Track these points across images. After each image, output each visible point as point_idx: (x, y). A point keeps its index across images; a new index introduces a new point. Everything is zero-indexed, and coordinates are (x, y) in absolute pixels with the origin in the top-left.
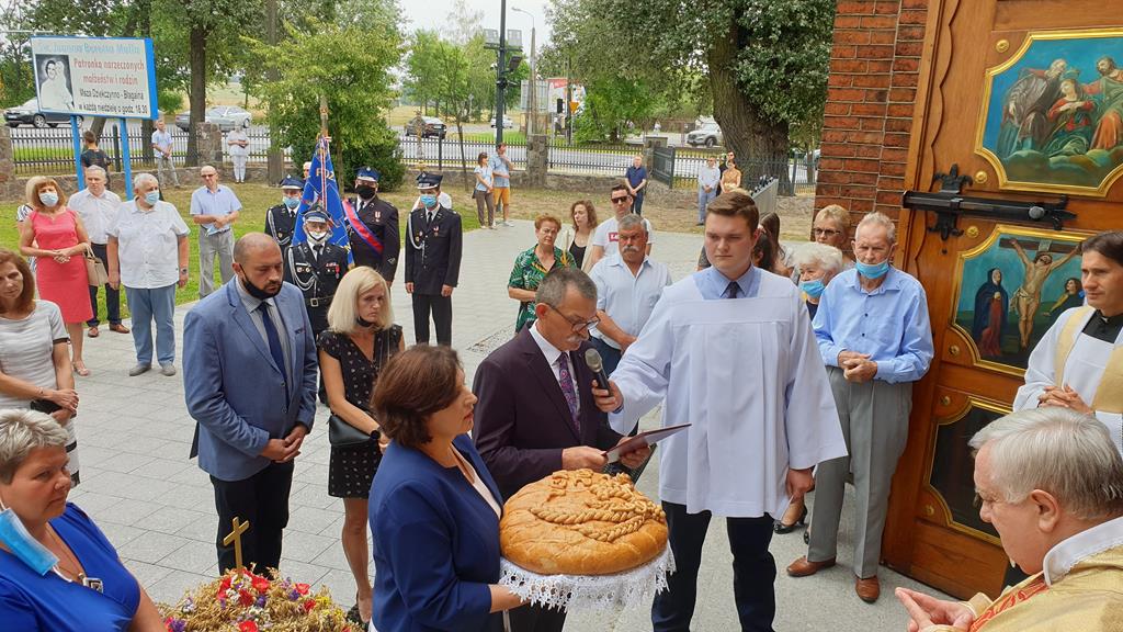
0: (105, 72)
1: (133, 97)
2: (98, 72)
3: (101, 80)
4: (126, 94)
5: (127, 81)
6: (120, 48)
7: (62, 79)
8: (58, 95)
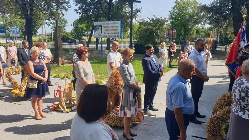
2: (108, 28)
4: (115, 33)
5: (115, 30)
6: (114, 23)
7: (100, 30)
8: (99, 34)
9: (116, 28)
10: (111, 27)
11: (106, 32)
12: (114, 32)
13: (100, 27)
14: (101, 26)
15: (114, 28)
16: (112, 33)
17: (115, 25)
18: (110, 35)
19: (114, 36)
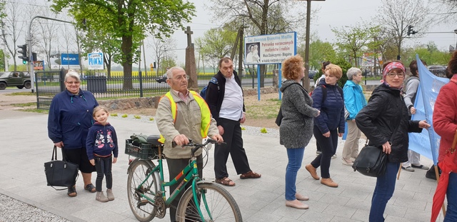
0: (275, 47)
1: (287, 55)
2: (271, 47)
3: (273, 50)
4: (284, 54)
5: (284, 49)
6: (283, 37)
7: (256, 51)
8: (254, 57)
9: (287, 46)
10: (277, 44)
11: (267, 53)
15: (283, 46)
16: (279, 55)
17: (284, 41)
18: (274, 58)
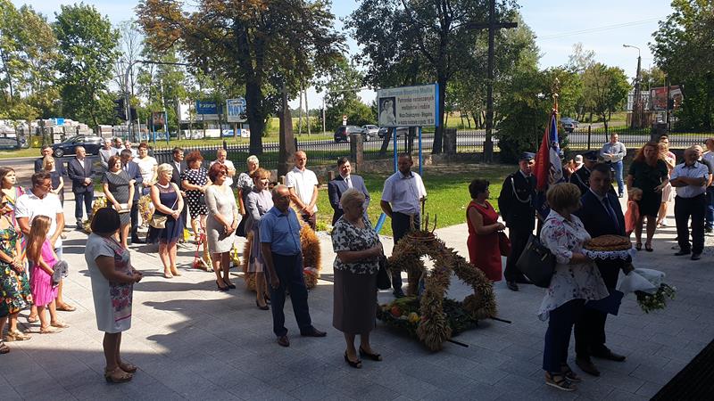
0: (413, 103)
1: (426, 115)
2: (409, 104)
3: (411, 108)
4: (423, 114)
5: (424, 107)
6: (422, 90)
7: (391, 109)
8: (389, 117)
9: (427, 102)
10: (415, 100)
11: (404, 112)
12: (421, 111)
13: (391, 102)
14: (394, 99)
15: (422, 103)
16: (418, 115)
17: (423, 95)
18: (413, 119)
19: (422, 122)
